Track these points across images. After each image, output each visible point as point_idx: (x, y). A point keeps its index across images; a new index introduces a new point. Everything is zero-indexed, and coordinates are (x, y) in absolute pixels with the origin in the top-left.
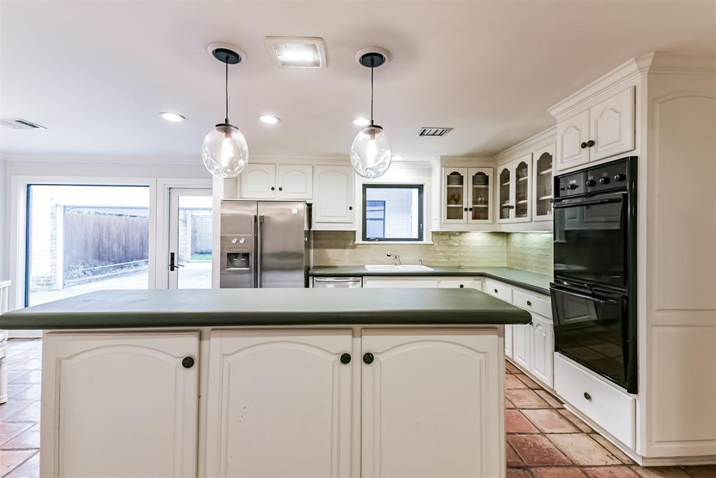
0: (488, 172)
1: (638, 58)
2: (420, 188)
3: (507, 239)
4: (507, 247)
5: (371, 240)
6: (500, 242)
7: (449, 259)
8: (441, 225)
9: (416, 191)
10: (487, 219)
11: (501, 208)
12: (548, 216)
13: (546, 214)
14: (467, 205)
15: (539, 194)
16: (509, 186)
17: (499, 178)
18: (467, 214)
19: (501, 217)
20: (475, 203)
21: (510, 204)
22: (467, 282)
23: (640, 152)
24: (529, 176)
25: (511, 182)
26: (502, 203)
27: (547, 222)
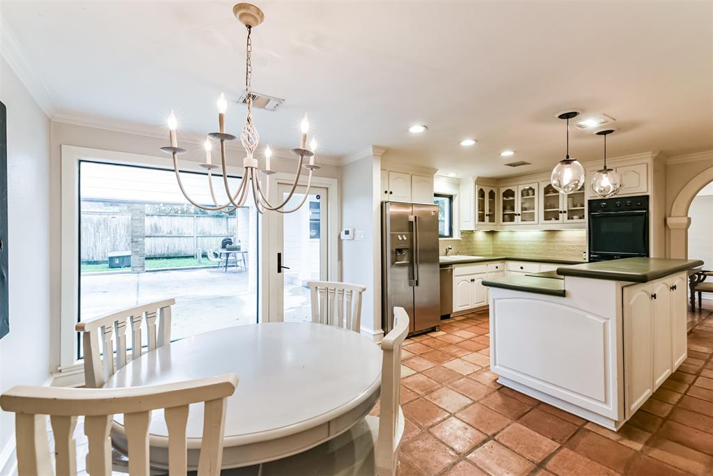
2: (451, 198)
3: (493, 237)
4: (493, 240)
6: (489, 237)
8: (475, 225)
9: (447, 200)
10: (494, 221)
11: (504, 215)
12: (553, 221)
13: (551, 219)
14: (487, 212)
15: (545, 208)
16: (514, 200)
17: (501, 195)
18: (487, 218)
19: (503, 221)
20: (490, 211)
21: (515, 212)
22: (498, 264)
23: (650, 193)
24: (536, 196)
25: (516, 198)
26: (503, 212)
27: (553, 224)
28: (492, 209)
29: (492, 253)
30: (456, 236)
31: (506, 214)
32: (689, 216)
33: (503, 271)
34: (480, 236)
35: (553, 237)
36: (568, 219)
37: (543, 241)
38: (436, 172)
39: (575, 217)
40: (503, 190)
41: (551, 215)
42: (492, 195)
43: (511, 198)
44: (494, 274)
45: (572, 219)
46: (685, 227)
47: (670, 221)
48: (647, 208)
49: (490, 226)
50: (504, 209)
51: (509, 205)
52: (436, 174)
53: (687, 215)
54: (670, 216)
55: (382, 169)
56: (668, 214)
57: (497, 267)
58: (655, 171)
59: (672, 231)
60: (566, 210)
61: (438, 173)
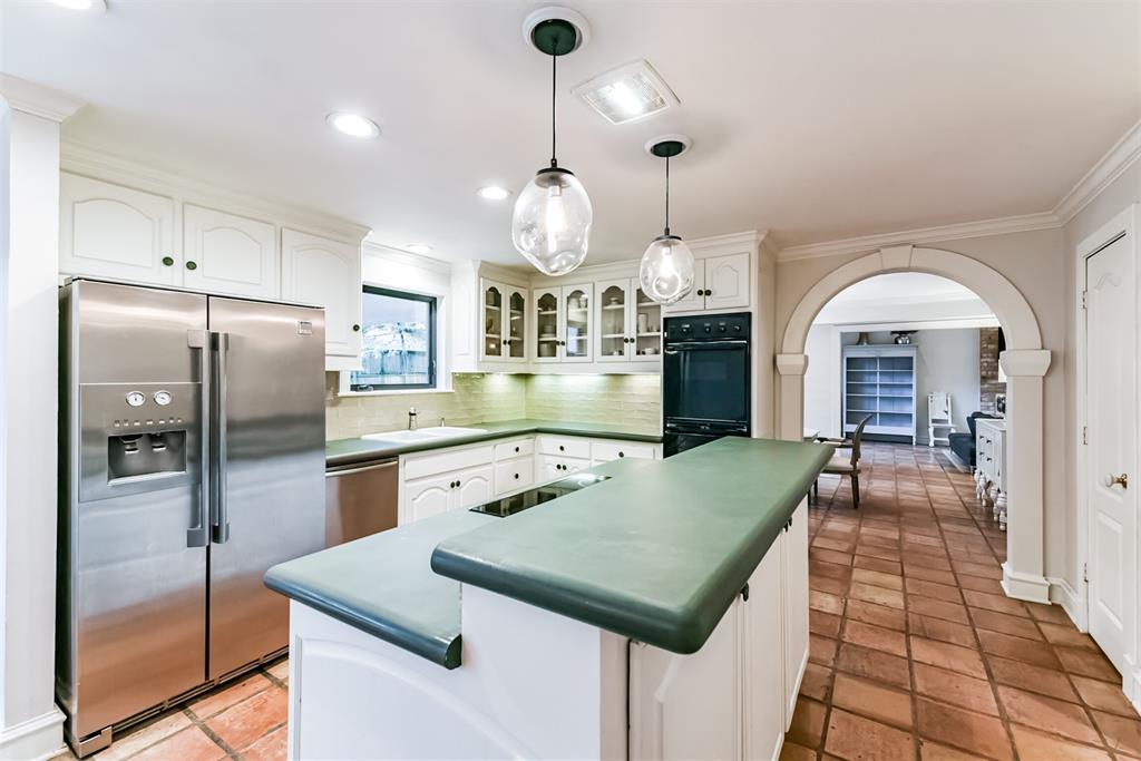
0: (524, 294)
1: (759, 232)
2: (432, 302)
3: (526, 385)
4: (526, 393)
5: (362, 389)
6: (519, 385)
7: (470, 414)
8: (479, 363)
9: (425, 306)
10: (521, 355)
11: (540, 343)
12: (616, 356)
13: (611, 354)
14: (505, 335)
15: (603, 333)
16: (555, 315)
17: (536, 303)
18: (506, 349)
19: (539, 355)
20: (512, 334)
21: (558, 339)
22: (521, 442)
23: (753, 309)
24: (590, 309)
25: (558, 312)
26: (539, 337)
27: (615, 364)
28: (517, 330)
29: (524, 417)
30: (444, 384)
31: (545, 342)
32: (806, 353)
33: (532, 455)
34: (499, 384)
35: (618, 387)
36: (638, 353)
37: (604, 395)
38: (366, 234)
39: (648, 350)
40: (538, 295)
41: (615, 346)
42: (517, 302)
43: (550, 312)
44: (512, 463)
45: (644, 353)
46: (800, 373)
47: (779, 358)
48: (748, 338)
49: (518, 365)
50: (541, 331)
51: (546, 324)
52: (366, 238)
53: (803, 352)
54: (781, 353)
55: (61, 170)
56: (778, 349)
57: (517, 450)
58: (761, 269)
59: (783, 378)
60: (635, 338)
61: (371, 237)
